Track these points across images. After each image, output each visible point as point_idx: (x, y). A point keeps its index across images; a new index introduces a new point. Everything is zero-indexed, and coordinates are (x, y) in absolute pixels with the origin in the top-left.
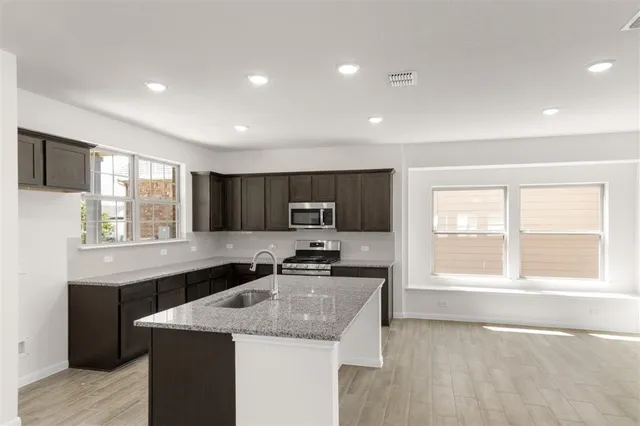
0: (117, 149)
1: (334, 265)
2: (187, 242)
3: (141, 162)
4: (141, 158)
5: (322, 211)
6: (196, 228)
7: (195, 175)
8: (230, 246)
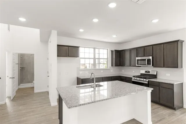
0: (86, 47)
1: (149, 80)
2: (109, 69)
3: (96, 49)
4: (96, 48)
5: (146, 60)
6: (112, 65)
7: (112, 51)
8: (123, 71)
